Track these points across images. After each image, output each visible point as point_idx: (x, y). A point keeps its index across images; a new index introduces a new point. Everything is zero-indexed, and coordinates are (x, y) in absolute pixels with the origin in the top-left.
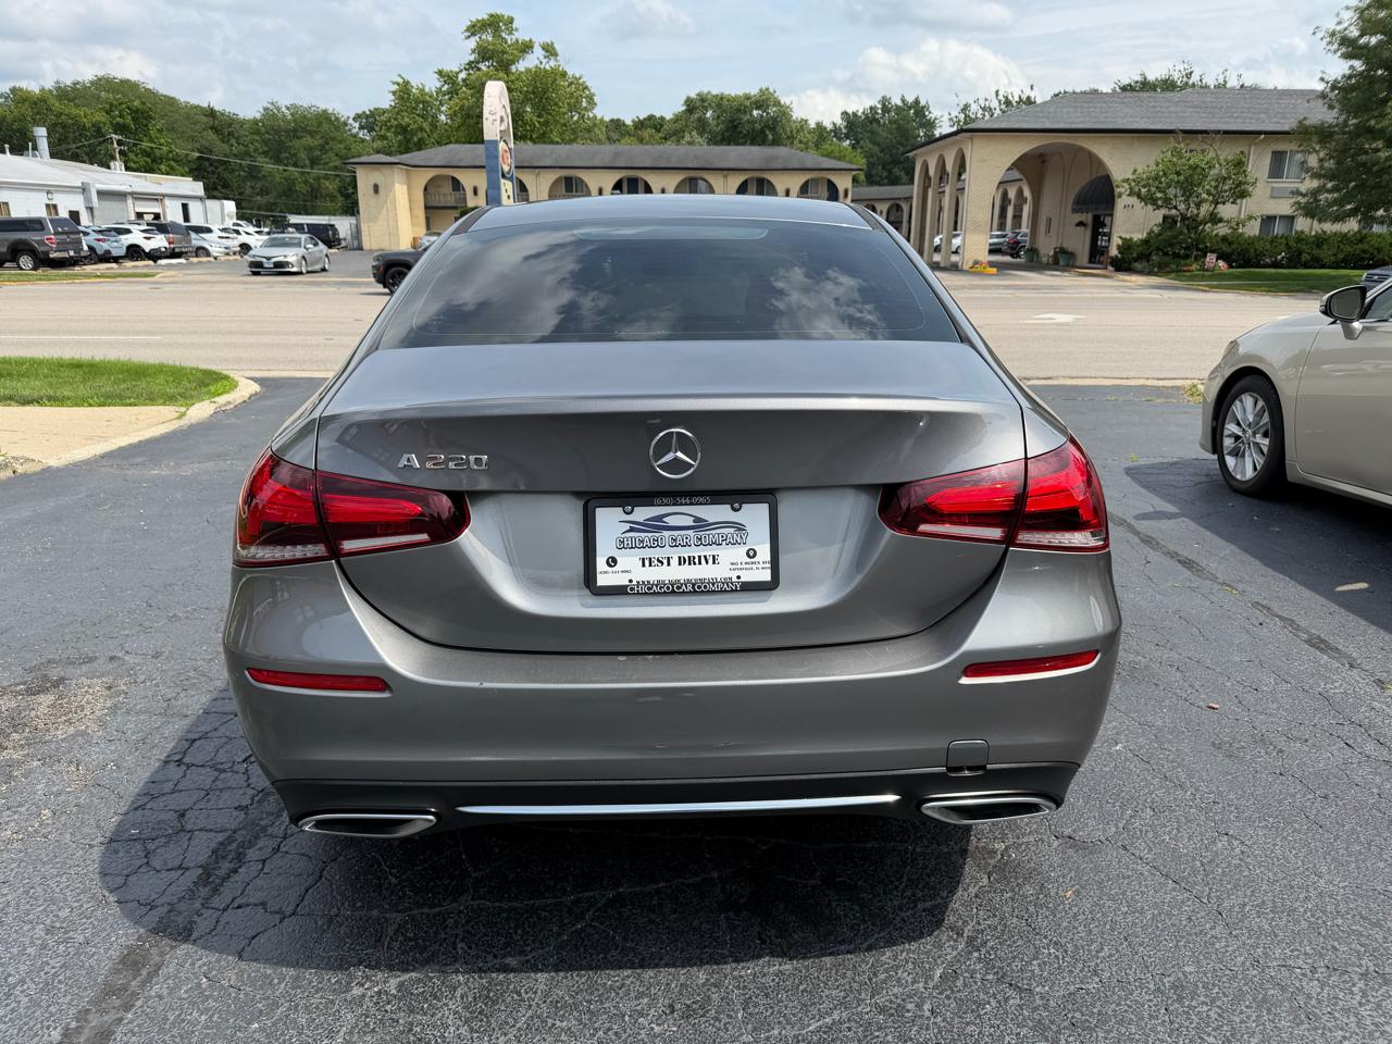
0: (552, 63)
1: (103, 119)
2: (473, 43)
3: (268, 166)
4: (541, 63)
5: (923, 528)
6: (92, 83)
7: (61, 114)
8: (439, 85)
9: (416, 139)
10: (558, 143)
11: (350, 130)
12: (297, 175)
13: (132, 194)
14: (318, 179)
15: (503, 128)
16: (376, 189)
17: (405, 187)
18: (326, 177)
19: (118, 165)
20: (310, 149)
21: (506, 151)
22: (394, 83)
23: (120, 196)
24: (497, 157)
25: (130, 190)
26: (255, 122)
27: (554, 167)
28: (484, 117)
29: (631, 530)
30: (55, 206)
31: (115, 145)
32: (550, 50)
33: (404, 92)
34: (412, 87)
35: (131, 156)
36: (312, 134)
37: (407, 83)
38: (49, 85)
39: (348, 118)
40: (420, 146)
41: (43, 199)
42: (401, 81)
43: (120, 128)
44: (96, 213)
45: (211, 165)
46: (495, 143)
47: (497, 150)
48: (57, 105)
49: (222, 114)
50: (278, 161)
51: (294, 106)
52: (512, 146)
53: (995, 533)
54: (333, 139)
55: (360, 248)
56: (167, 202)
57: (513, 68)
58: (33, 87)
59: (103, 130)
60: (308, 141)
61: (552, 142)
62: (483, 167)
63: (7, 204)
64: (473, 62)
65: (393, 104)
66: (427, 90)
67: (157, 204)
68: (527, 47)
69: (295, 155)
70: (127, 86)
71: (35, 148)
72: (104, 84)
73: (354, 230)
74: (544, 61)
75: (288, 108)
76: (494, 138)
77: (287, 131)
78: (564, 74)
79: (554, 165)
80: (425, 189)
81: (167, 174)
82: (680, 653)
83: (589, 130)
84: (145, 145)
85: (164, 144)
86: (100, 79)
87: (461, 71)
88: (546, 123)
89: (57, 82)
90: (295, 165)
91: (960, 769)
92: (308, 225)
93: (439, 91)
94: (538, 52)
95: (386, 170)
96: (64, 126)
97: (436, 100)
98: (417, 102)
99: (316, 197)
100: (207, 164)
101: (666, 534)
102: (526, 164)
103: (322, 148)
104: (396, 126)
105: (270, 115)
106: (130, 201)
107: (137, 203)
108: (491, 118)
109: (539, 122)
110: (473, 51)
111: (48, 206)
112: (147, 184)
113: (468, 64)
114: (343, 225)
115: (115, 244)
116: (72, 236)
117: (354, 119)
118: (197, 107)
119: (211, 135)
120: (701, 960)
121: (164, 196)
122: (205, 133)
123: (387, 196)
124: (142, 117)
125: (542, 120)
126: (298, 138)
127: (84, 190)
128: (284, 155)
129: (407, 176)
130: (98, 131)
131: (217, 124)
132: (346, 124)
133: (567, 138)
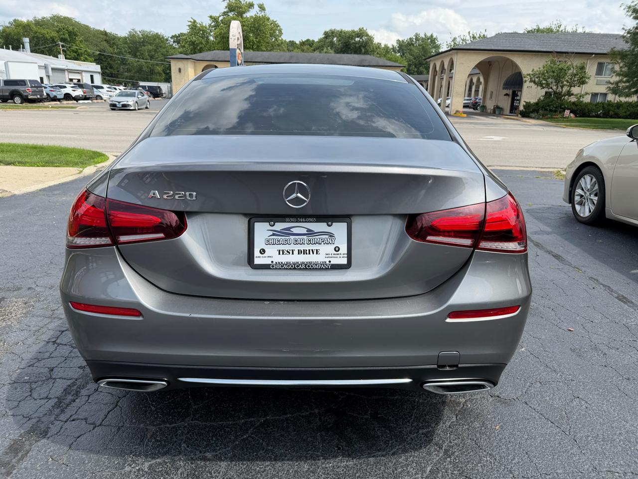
0: (263, 14)
1: (55, 35)
2: (225, 3)
3: (130, 58)
4: (258, 13)
5: (429, 238)
6: (51, 18)
7: (36, 32)
8: (210, 22)
9: (198, 48)
10: (264, 51)
11: (169, 43)
12: (144, 64)
13: (67, 70)
14: (153, 65)
15: (238, 43)
16: (180, 70)
17: (193, 70)
18: (157, 65)
19: (62, 56)
20: (149, 51)
21: (240, 54)
22: (189, 22)
23: (63, 70)
24: (235, 56)
25: (66, 68)
26: (125, 38)
27: (262, 62)
28: (230, 37)
29: (274, 235)
31: (61, 47)
32: (262, 8)
33: (194, 26)
34: (197, 23)
35: (68, 52)
36: (151, 44)
37: (195, 21)
38: (31, 19)
39: (169, 37)
40: (201, 51)
42: (192, 21)
43: (63, 40)
44: (50, 78)
45: (105, 58)
46: (235, 50)
47: (235, 53)
48: (35, 28)
49: (110, 34)
50: (135, 56)
51: (143, 31)
52: (242, 51)
53: (468, 242)
54: (161, 47)
56: (84, 74)
57: (245, 16)
58: (24, 20)
59: (55, 40)
60: (150, 47)
61: (262, 51)
62: (229, 61)
64: (226, 12)
65: (188, 31)
66: (204, 24)
67: (78, 74)
68: (251, 5)
69: (143, 54)
70: (67, 20)
71: (24, 48)
72: (57, 19)
73: (169, 89)
74: (259, 13)
75: (140, 32)
76: (235, 48)
77: (140, 42)
78: (268, 19)
81: (84, 61)
82: (298, 300)
83: (279, 45)
84: (74, 47)
85: (83, 47)
86: (54, 16)
87: (220, 16)
88: (259, 42)
89: (35, 17)
90: (143, 59)
91: (444, 366)
92: (148, 86)
93: (210, 25)
94: (256, 8)
95: (185, 62)
96: (37, 38)
97: (208, 29)
98: (200, 30)
99: (152, 74)
100: (103, 57)
101: (292, 237)
102: (249, 60)
103: (155, 51)
104: (190, 42)
105: (132, 35)
106: (66, 73)
107: (69, 74)
108: (233, 38)
110: (226, 7)
112: (75, 65)
113: (223, 13)
114: (164, 87)
115: (59, 93)
116: (39, 89)
117: (171, 38)
118: (99, 30)
119: (105, 44)
120: (306, 457)
121: (82, 71)
122: (102, 43)
123: (184, 74)
124: (73, 35)
125: (257, 40)
126: (144, 46)
127: (46, 67)
128: (138, 54)
129: (195, 65)
130: (53, 40)
131: (108, 38)
132: (167, 40)
133: (269, 49)
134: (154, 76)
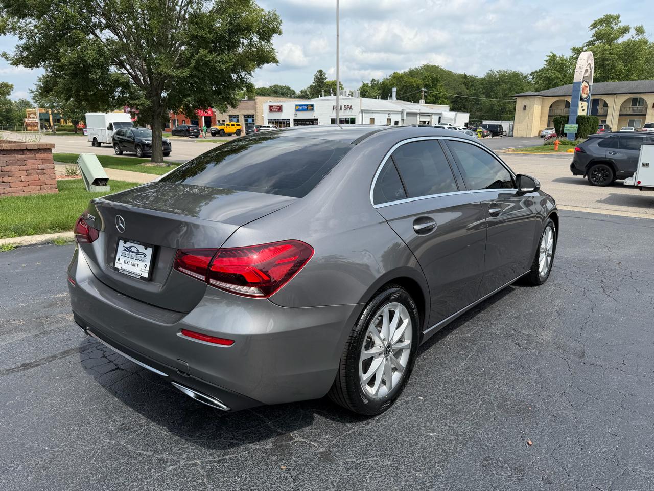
0: (640, 37)
1: (421, 83)
2: (593, 32)
3: (484, 99)
4: (633, 38)
5: (181, 269)
6: (422, 68)
7: (406, 82)
8: (571, 54)
9: (553, 83)
10: (635, 80)
11: (528, 80)
12: (496, 102)
14: (505, 104)
15: (586, 75)
16: (525, 108)
17: (540, 107)
19: (422, 101)
20: (504, 90)
21: (587, 87)
22: (548, 56)
23: (415, 114)
24: (579, 90)
25: (419, 112)
26: (484, 79)
27: (626, 93)
28: (576, 71)
30: (390, 119)
31: (423, 93)
32: (640, 30)
33: (552, 60)
34: (557, 57)
35: (429, 97)
36: (506, 83)
37: (554, 56)
39: (528, 74)
40: (555, 86)
41: (386, 116)
42: (551, 55)
43: (426, 86)
44: (404, 122)
45: (460, 99)
46: (579, 83)
47: (580, 86)
48: (406, 79)
49: (471, 77)
50: (488, 96)
51: (500, 71)
52: (591, 83)
53: (203, 278)
54: (516, 85)
55: (512, 136)
56: (433, 116)
57: (615, 42)
58: (401, 72)
59: (420, 87)
60: (504, 86)
63: (374, 119)
64: (591, 41)
65: (545, 66)
66: (565, 58)
67: (429, 117)
68: (625, 30)
69: (497, 93)
70: (435, 68)
71: (391, 96)
72: (426, 68)
73: (511, 127)
74: (635, 37)
75: (497, 72)
76: (579, 81)
77: (495, 83)
78: (646, 43)
79: (627, 92)
80: (551, 107)
81: (441, 104)
84: (435, 92)
85: (442, 91)
86: (424, 66)
87: (585, 46)
88: (629, 70)
89: (410, 69)
90: (496, 98)
92: (489, 125)
93: (571, 58)
94: (633, 32)
95: (531, 99)
96: (406, 87)
98: (558, 64)
100: (459, 99)
101: (131, 253)
103: (510, 89)
104: (545, 77)
105: (490, 76)
106: (418, 116)
107: (421, 117)
108: (580, 71)
109: (625, 69)
110: (593, 36)
111: (388, 119)
112: (427, 109)
114: (506, 125)
117: (530, 75)
118: (460, 75)
119: (463, 86)
121: (432, 114)
122: (460, 86)
123: (529, 111)
124: (435, 81)
125: (627, 68)
126: (499, 85)
127: (402, 112)
128: (492, 93)
129: (543, 101)
130: (418, 88)
131: (467, 81)
132: (526, 77)
133: (643, 77)
134: (504, 115)
